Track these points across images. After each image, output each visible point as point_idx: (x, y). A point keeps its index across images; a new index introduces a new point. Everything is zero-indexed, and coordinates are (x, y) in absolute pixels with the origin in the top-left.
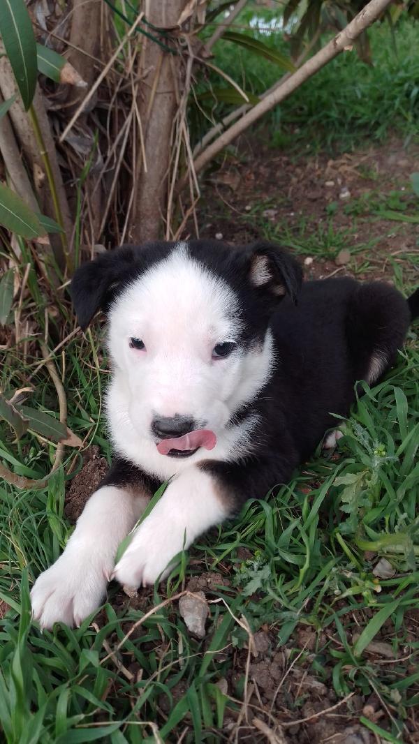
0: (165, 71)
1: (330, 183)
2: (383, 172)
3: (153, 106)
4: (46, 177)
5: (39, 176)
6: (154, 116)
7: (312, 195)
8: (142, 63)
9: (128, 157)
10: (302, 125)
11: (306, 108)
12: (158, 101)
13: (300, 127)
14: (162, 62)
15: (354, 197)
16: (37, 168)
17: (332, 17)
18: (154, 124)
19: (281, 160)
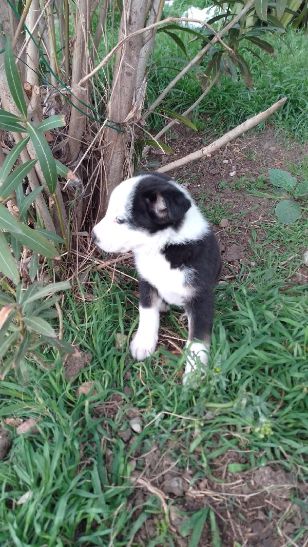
0: (119, 140)
1: (226, 161)
2: (260, 154)
3: (112, 158)
4: (55, 203)
5: (51, 203)
6: (113, 163)
7: (213, 171)
8: (106, 139)
9: (98, 183)
10: (212, 115)
11: (215, 104)
12: (115, 155)
13: (210, 116)
14: (118, 136)
15: (238, 176)
16: (50, 199)
17: (227, 67)
18: (113, 167)
19: (197, 139)
